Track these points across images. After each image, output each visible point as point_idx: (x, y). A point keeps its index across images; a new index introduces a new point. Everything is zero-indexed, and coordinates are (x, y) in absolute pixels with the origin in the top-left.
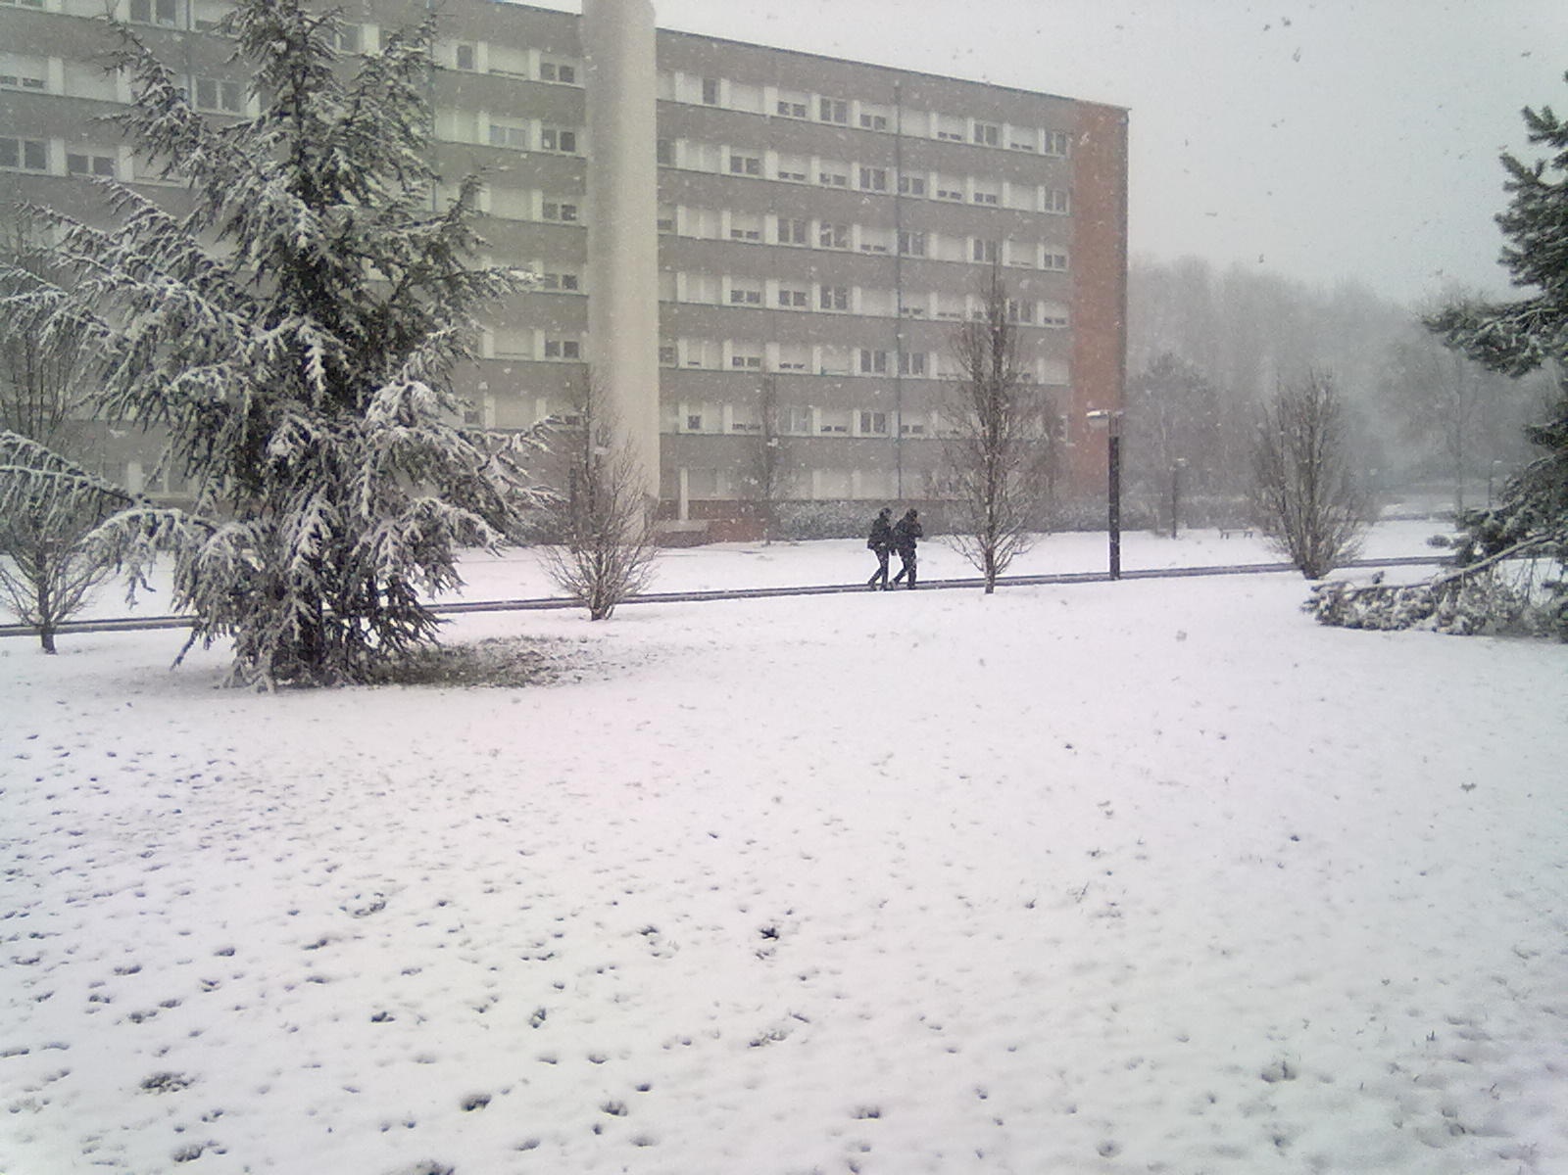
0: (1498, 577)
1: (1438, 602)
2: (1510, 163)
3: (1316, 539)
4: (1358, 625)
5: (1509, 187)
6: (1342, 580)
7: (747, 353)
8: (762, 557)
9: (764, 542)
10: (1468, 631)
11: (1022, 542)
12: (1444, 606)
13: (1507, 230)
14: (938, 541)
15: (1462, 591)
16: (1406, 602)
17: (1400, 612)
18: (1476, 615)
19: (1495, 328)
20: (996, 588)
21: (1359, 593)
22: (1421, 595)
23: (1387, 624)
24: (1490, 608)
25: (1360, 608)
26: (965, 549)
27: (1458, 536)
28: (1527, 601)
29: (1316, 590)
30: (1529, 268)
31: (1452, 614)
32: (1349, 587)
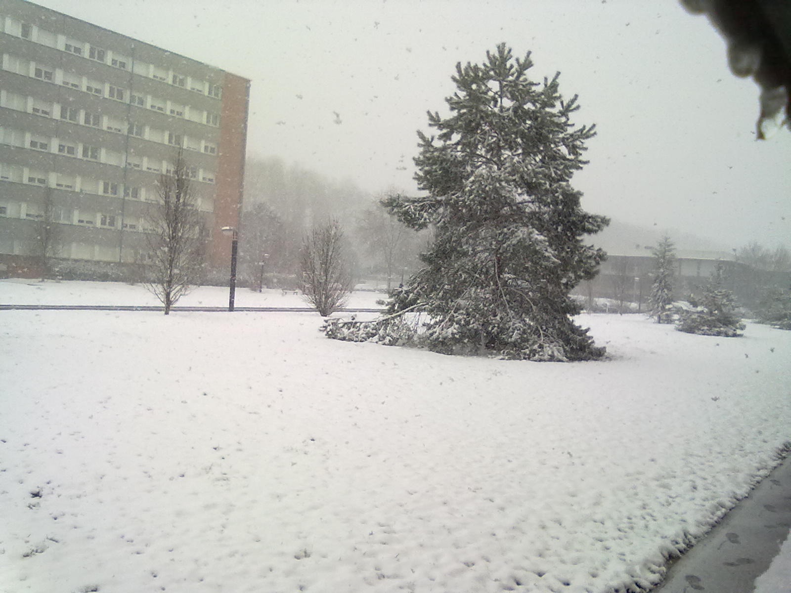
0: (405, 320)
1: (379, 330)
2: (421, 135)
3: (327, 298)
4: (344, 339)
5: (419, 145)
6: (337, 318)
7: (38, 175)
8: (39, 288)
9: (41, 280)
10: (392, 343)
11: (186, 289)
12: (381, 332)
13: (417, 164)
14: (140, 286)
15: (390, 325)
16: (365, 329)
17: (363, 334)
18: (395, 336)
19: (410, 208)
20: (170, 312)
21: (346, 324)
22: (372, 326)
23: (357, 339)
24: (401, 334)
25: (345, 331)
26: (155, 291)
27: (389, 300)
28: (416, 331)
29: (326, 321)
30: (425, 183)
31: (385, 336)
32: (341, 321)
